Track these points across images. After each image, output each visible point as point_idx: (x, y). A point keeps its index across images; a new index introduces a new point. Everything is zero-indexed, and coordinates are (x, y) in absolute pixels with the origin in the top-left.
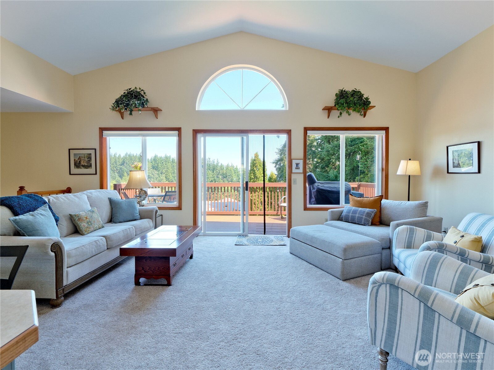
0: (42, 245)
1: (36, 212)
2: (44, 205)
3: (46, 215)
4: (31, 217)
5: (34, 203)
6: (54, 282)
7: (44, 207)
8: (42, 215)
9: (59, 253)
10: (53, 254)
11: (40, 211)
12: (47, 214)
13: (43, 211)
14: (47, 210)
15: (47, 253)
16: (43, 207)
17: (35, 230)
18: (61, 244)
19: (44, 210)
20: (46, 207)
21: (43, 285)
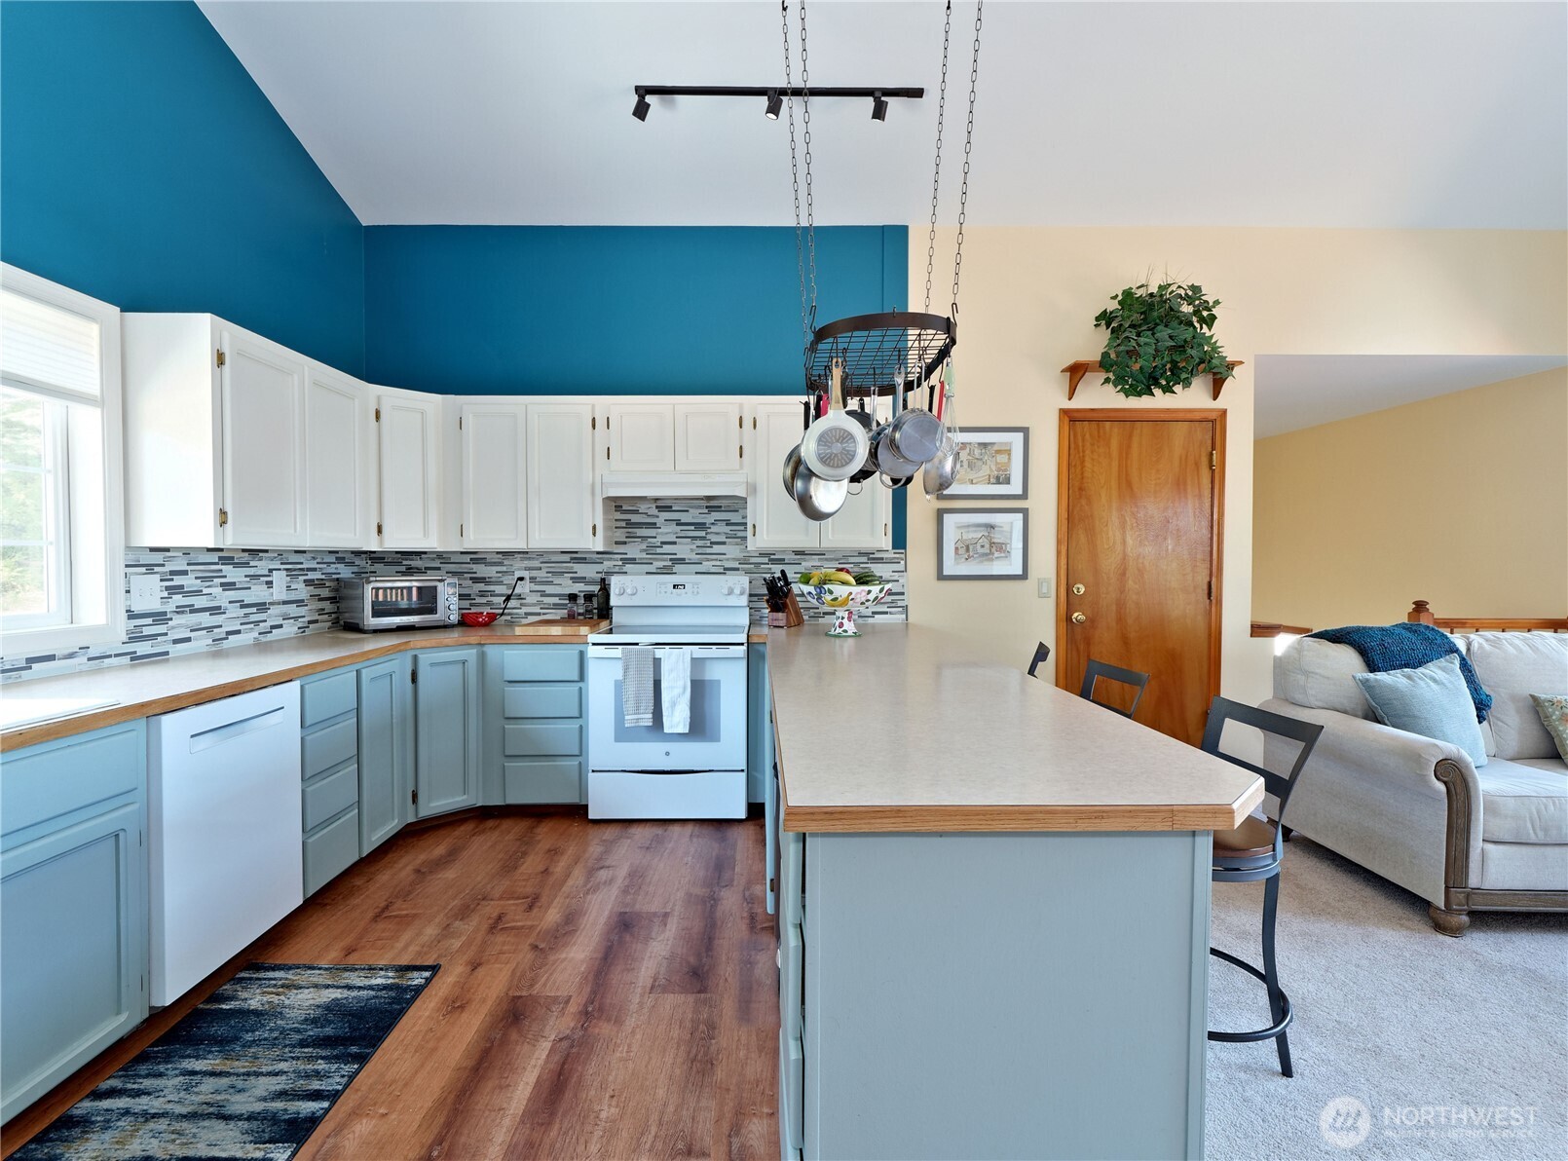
0: (1414, 756)
1: (1421, 670)
2: (1447, 657)
3: (1448, 685)
4: (1405, 681)
5: (1421, 647)
6: (1441, 863)
7: (1447, 661)
8: (1435, 680)
9: (1458, 791)
10: (1441, 787)
11: (1432, 669)
12: (1450, 682)
13: (1439, 672)
14: (1453, 671)
15: (1423, 778)
16: (1442, 662)
17: (1409, 716)
18: (1467, 767)
19: (1444, 669)
20: (1452, 663)
21: (1415, 858)
